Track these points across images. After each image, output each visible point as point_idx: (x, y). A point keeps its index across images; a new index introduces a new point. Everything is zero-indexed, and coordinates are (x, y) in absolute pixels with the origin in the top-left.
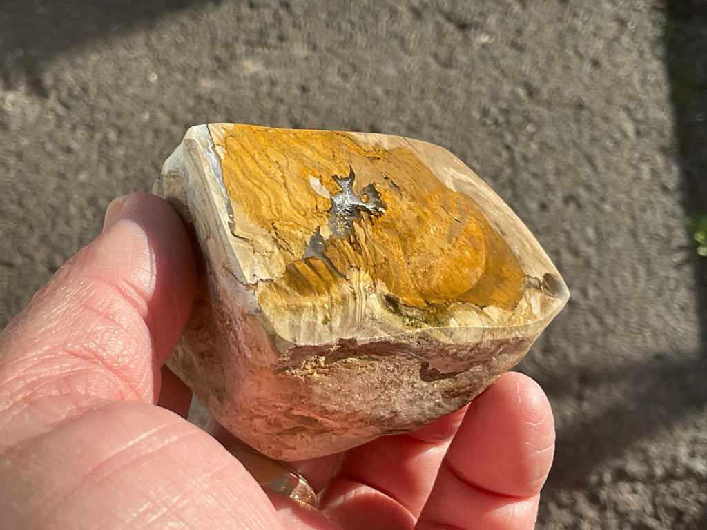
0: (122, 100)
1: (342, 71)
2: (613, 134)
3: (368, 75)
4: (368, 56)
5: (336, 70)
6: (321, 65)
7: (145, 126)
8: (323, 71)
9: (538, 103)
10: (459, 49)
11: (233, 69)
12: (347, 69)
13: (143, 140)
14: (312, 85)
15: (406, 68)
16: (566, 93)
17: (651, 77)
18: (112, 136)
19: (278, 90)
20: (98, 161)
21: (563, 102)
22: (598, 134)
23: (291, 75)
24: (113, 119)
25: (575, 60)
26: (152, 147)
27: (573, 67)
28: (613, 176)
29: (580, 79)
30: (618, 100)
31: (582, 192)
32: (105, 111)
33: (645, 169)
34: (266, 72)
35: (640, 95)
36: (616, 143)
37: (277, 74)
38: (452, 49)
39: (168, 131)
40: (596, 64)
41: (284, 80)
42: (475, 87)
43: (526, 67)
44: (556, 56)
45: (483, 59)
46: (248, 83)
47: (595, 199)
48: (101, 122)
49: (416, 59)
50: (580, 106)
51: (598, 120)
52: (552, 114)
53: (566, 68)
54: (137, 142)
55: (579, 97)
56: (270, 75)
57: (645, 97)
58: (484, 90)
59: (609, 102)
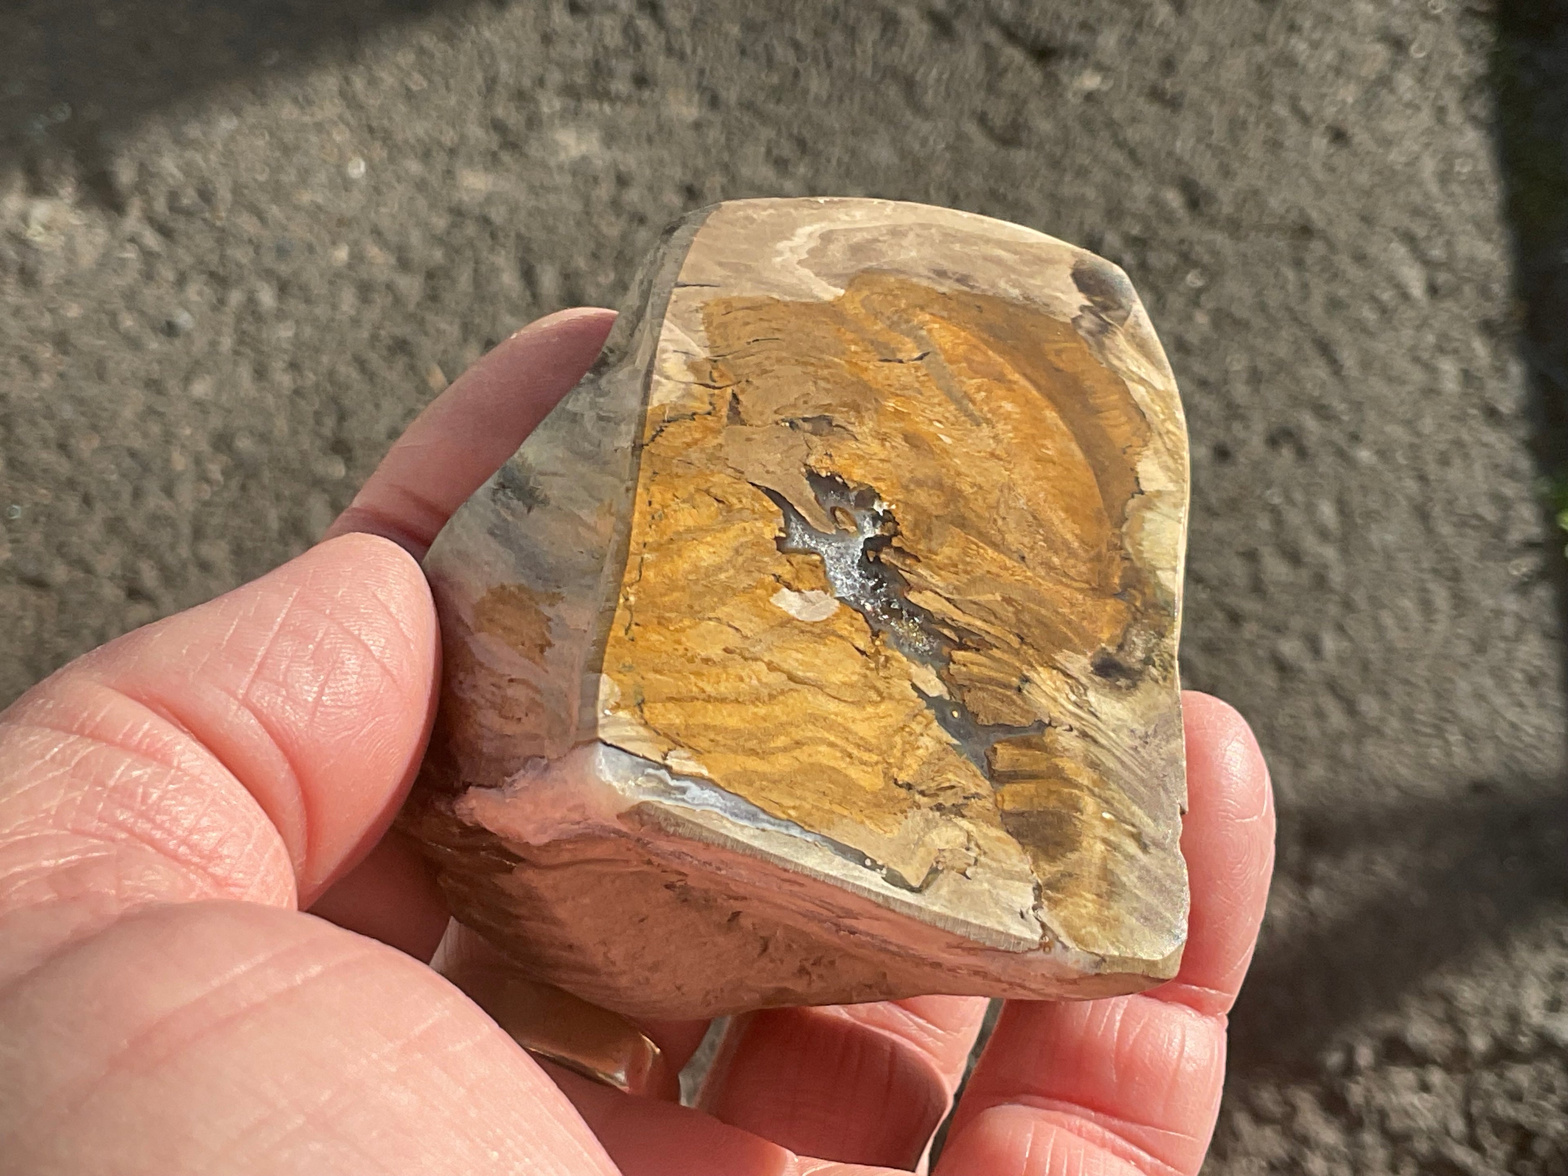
0: (289, 219)
1: (775, 152)
2: (1377, 292)
3: (834, 162)
4: (834, 120)
5: (763, 150)
6: (728, 139)
7: (338, 275)
8: (732, 152)
9: (1212, 223)
10: (1034, 106)
11: (534, 150)
12: (787, 149)
13: (334, 307)
14: (708, 184)
15: (917, 146)
16: (1273, 203)
17: (1462, 165)
18: (267, 297)
19: (633, 196)
20: (236, 353)
21: (1267, 221)
22: (1342, 292)
23: (661, 161)
24: (269, 260)
25: (1294, 127)
26: (356, 322)
27: (1287, 143)
28: (1377, 386)
29: (1305, 170)
30: (1390, 216)
31: (1310, 423)
32: (250, 242)
33: (1448, 367)
34: (608, 156)
35: (1439, 207)
36: (1383, 310)
37: (630, 161)
38: (1019, 104)
39: (389, 287)
40: (1339, 136)
41: (648, 172)
42: (1069, 188)
43: (1183, 145)
44: (1252, 119)
45: (1087, 124)
46: (569, 179)
47: (1337, 435)
48: (239, 266)
49: (940, 125)
50: (1305, 231)
51: (1344, 262)
52: (1242, 246)
53: (1274, 145)
54: (321, 311)
55: (1302, 211)
56: (615, 164)
57: (1449, 210)
58: (1091, 193)
59: (1367, 219)
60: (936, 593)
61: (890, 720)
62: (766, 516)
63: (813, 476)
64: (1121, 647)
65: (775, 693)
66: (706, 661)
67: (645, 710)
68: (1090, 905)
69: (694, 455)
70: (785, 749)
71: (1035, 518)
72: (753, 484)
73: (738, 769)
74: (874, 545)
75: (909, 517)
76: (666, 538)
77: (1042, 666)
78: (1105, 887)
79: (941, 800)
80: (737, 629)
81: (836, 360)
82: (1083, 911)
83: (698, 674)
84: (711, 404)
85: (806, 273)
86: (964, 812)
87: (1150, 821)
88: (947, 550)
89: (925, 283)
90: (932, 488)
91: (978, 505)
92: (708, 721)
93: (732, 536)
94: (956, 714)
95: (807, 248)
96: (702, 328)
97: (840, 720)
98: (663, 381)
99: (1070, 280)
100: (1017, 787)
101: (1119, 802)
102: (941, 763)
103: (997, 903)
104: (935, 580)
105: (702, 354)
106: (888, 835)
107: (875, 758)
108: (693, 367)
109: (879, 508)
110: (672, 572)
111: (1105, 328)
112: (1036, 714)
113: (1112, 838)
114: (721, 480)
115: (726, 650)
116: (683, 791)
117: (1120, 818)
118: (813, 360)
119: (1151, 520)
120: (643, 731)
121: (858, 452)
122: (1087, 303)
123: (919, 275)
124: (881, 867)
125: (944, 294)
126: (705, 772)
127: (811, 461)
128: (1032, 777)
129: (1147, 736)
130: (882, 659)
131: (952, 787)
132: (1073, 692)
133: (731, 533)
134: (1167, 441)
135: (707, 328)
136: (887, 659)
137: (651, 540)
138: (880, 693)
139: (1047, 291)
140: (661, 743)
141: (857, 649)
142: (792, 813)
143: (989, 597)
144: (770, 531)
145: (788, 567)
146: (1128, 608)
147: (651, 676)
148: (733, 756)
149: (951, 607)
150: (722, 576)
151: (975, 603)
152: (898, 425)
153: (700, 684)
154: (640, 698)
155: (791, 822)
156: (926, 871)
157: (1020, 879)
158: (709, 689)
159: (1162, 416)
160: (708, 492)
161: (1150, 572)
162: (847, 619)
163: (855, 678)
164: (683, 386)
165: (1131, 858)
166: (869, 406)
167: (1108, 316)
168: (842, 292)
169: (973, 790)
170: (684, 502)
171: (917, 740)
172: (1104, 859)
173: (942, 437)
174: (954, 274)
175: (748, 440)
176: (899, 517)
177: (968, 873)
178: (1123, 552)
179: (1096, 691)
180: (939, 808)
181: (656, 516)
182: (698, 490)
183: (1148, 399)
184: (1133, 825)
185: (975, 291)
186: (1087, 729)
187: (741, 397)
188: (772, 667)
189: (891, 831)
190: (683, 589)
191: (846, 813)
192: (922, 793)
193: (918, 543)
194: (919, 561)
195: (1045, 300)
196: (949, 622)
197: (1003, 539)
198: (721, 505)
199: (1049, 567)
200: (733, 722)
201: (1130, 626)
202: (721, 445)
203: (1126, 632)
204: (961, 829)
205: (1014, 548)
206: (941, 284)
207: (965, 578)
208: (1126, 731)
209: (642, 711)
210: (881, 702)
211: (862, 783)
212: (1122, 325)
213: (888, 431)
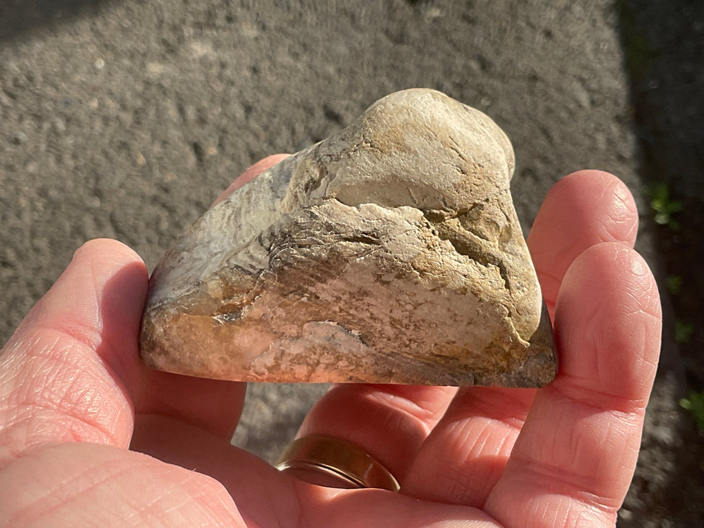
0: (70, 88)
1: (293, 50)
2: (567, 105)
3: (319, 54)
4: (319, 34)
5: (287, 49)
6: (271, 45)
7: (93, 113)
8: (273, 51)
9: (491, 76)
10: (410, 25)
11: (182, 52)
12: (298, 48)
13: (92, 128)
14: (262, 66)
15: (357, 46)
16: (519, 65)
17: (604, 45)
18: (61, 125)
19: (228, 73)
20: (47, 151)
21: (517, 74)
22: (553, 106)
23: (241, 57)
24: (61, 107)
25: (528, 31)
26: (102, 135)
27: (525, 38)
28: (570, 147)
29: (533, 50)
30: (572, 69)
31: (539, 165)
32: (52, 100)
33: (601, 139)
34: (215, 54)
35: (594, 65)
36: (571, 113)
37: (226, 56)
38: (403, 24)
39: (117, 118)
40: (548, 34)
41: (234, 61)
42: (427, 62)
43: (478, 41)
44: (509, 28)
45: (434, 33)
46: (198, 66)
47: (552, 171)
48: (47, 111)
49: (367, 35)
50: (534, 78)
51: (552, 92)
52: (505, 86)
53: (519, 39)
54: (86, 130)
55: (532, 68)
56: (219, 58)
57: (599, 66)
58: (437, 64)
59: (562, 72)
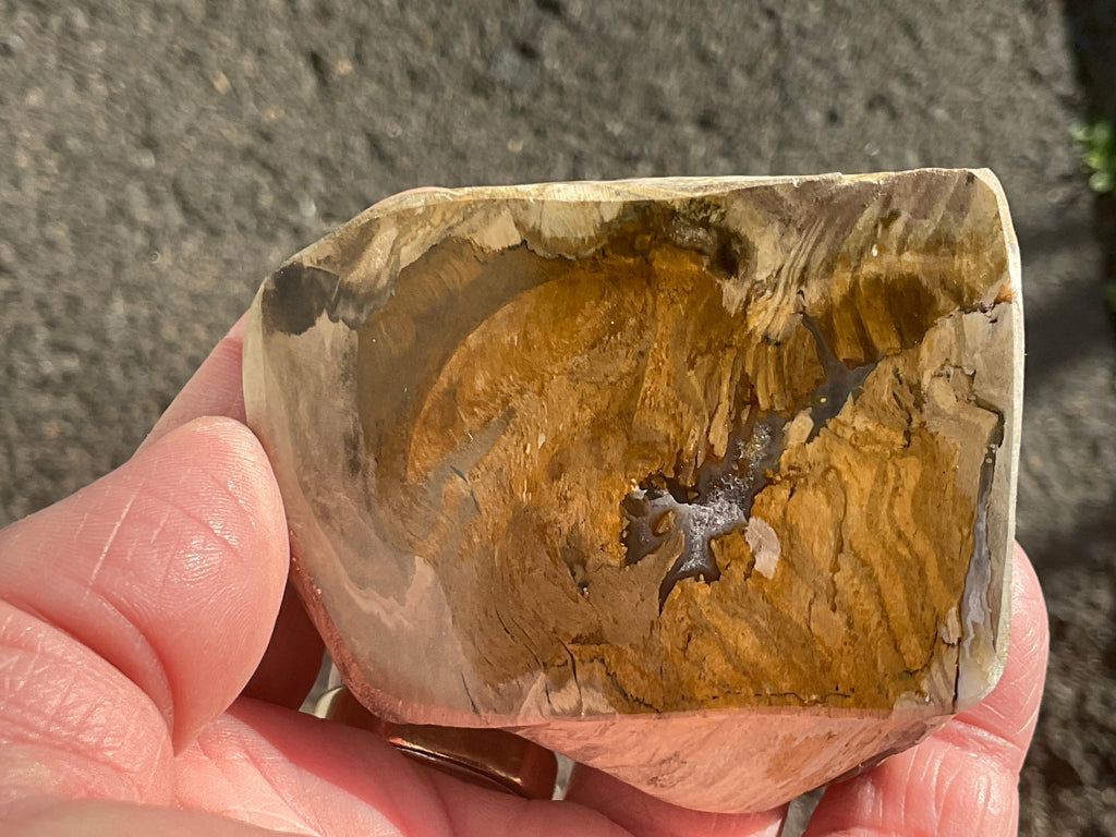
60: (708, 431)
61: (849, 458)
62: (688, 596)
63: (631, 559)
64: (701, 252)
65: (859, 562)
66: (850, 624)
67: (914, 669)
68: (965, 261)
69: (651, 667)
70: (909, 545)
71: (593, 346)
72: (661, 611)
73: (941, 583)
74: (682, 495)
75: (640, 465)
76: (744, 678)
77: (746, 326)
78: (943, 250)
79: (910, 405)
80: (811, 604)
81: (496, 554)
82: (973, 266)
83: (865, 630)
84: (592, 661)
85: (411, 596)
86: (915, 382)
87: (867, 211)
88: (661, 427)
89: (372, 480)
90: (600, 448)
91: (601, 401)
92: (906, 614)
93: (720, 621)
94: (823, 400)
95: (380, 598)
96: (514, 682)
97: (865, 502)
98: (585, 707)
99: (303, 335)
100: (875, 338)
101: (857, 241)
102: (874, 406)
103: (989, 345)
104: (696, 433)
105: (541, 679)
106: (959, 446)
107: (890, 466)
108: (559, 684)
109: (639, 493)
110: (776, 667)
111: (348, 293)
112: (798, 327)
113: (895, 245)
114: (666, 640)
115: (834, 611)
116: (975, 625)
117: (872, 240)
118: (506, 576)
119: (552, 231)
120: (935, 667)
121: (588, 521)
122: (325, 315)
123: (366, 488)
124: (990, 449)
125: (376, 459)
126: (954, 610)
127: (615, 562)
128: (859, 324)
129: (782, 220)
130: (793, 472)
131: (894, 395)
132: (763, 294)
133: (719, 623)
134: (454, 221)
135: (512, 678)
136: (791, 468)
137: (751, 691)
138: (827, 471)
139: (329, 358)
140: (939, 650)
141: (791, 496)
142: (966, 531)
143: (694, 381)
144: (702, 590)
145: (732, 567)
146: (656, 247)
147: (881, 668)
148: (931, 591)
149: (717, 416)
150: (763, 624)
151: (705, 396)
152: (544, 487)
153: (873, 627)
154: (905, 675)
155: (974, 531)
156: (981, 411)
157: (962, 326)
158: (876, 619)
159: (428, 228)
160: (685, 649)
161: (610, 229)
162: (764, 509)
163: (820, 495)
164: (583, 689)
165: (908, 227)
166: (534, 516)
167: (331, 292)
168: (417, 558)
169: (891, 376)
170: (702, 669)
171: (861, 433)
172: (918, 251)
173: (540, 444)
174: (348, 453)
175: (616, 623)
176: (643, 475)
177: (971, 373)
178: (597, 257)
179: (754, 272)
180: (918, 404)
181: (727, 690)
182: (686, 658)
183: (414, 244)
184: (876, 227)
185: (360, 429)
186: (796, 279)
187: (574, 636)
188: (835, 568)
189: (954, 444)
190: (789, 656)
191: (950, 487)
192: (910, 421)
193: (663, 455)
194: (681, 450)
195: (340, 359)
196: (733, 417)
197: (629, 374)
198: (694, 636)
199: (641, 328)
200: (900, 594)
201: (675, 245)
202: (631, 645)
203: (681, 247)
204: (931, 383)
205: (634, 363)
206: (367, 464)
207: (683, 407)
208: (785, 241)
209: (917, 671)
210: (835, 468)
211: (918, 475)
212: (338, 277)
213: (554, 495)
